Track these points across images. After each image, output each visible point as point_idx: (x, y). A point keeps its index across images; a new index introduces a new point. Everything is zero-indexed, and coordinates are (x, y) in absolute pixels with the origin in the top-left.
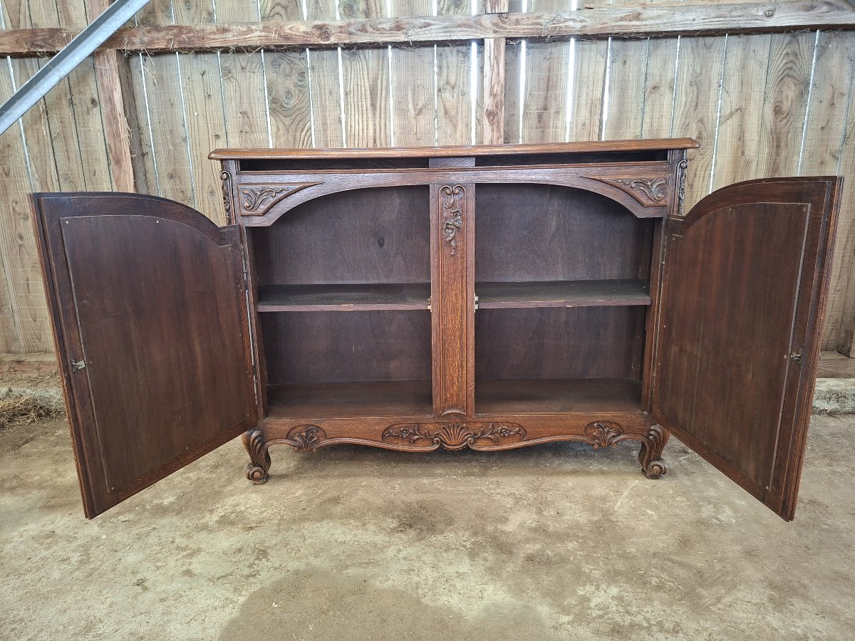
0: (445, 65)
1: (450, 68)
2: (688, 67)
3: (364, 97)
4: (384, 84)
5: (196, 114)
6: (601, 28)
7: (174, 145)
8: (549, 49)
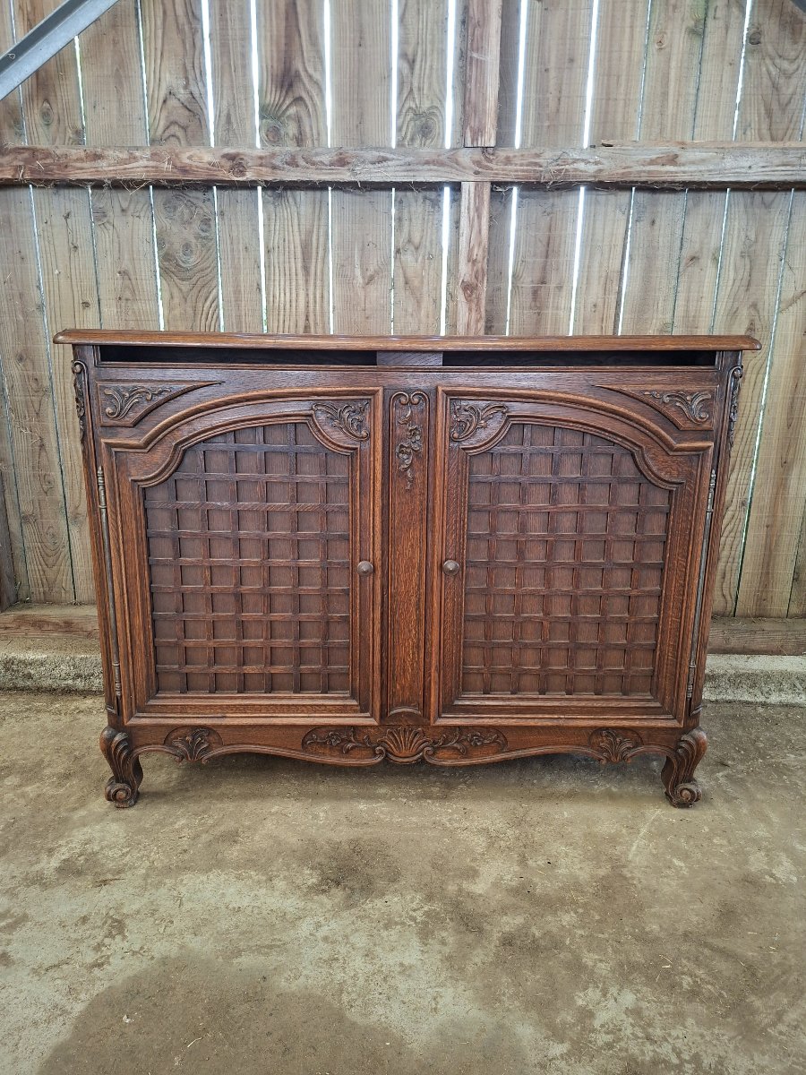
0: (406, 216)
1: (413, 220)
2: (739, 232)
3: (292, 256)
4: (322, 239)
5: (57, 272)
6: (623, 174)
7: (25, 314)
8: (551, 200)
